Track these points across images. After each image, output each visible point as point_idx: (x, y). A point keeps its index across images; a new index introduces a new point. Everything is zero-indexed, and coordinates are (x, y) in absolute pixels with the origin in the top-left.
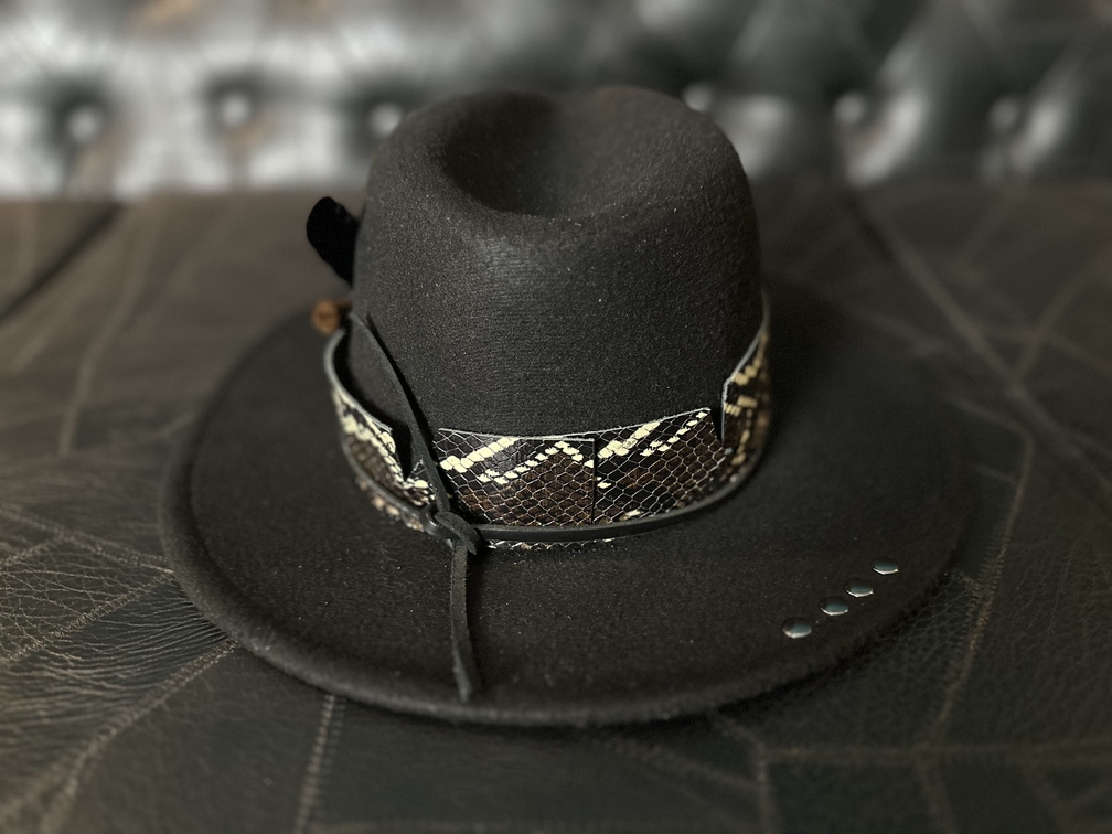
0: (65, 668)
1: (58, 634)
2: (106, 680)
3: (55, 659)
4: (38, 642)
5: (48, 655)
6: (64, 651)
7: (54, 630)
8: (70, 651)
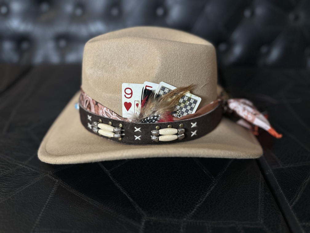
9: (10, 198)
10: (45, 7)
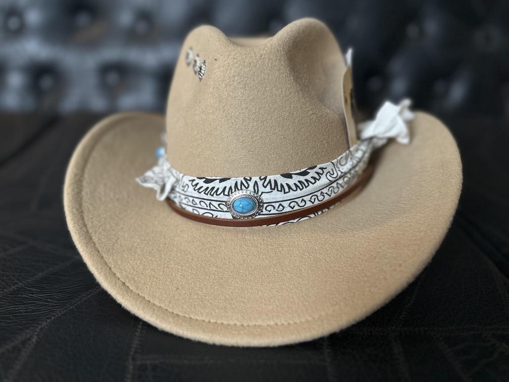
0: (33, 294)
1: (29, 281)
2: (49, 298)
3: (28, 290)
4: (21, 284)
5: (25, 289)
6: (32, 287)
7: (27, 279)
8: (34, 287)
9: (72, 308)
10: (83, 19)
